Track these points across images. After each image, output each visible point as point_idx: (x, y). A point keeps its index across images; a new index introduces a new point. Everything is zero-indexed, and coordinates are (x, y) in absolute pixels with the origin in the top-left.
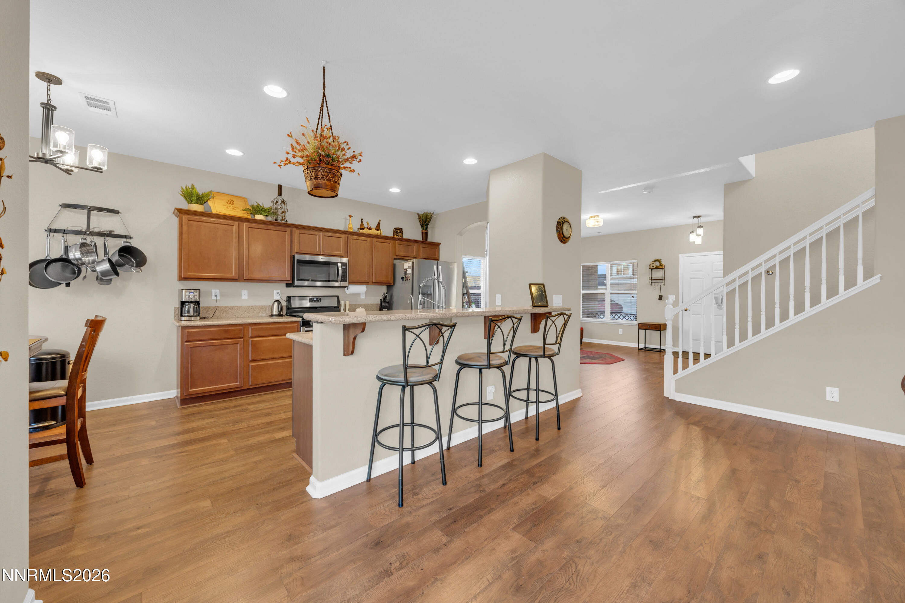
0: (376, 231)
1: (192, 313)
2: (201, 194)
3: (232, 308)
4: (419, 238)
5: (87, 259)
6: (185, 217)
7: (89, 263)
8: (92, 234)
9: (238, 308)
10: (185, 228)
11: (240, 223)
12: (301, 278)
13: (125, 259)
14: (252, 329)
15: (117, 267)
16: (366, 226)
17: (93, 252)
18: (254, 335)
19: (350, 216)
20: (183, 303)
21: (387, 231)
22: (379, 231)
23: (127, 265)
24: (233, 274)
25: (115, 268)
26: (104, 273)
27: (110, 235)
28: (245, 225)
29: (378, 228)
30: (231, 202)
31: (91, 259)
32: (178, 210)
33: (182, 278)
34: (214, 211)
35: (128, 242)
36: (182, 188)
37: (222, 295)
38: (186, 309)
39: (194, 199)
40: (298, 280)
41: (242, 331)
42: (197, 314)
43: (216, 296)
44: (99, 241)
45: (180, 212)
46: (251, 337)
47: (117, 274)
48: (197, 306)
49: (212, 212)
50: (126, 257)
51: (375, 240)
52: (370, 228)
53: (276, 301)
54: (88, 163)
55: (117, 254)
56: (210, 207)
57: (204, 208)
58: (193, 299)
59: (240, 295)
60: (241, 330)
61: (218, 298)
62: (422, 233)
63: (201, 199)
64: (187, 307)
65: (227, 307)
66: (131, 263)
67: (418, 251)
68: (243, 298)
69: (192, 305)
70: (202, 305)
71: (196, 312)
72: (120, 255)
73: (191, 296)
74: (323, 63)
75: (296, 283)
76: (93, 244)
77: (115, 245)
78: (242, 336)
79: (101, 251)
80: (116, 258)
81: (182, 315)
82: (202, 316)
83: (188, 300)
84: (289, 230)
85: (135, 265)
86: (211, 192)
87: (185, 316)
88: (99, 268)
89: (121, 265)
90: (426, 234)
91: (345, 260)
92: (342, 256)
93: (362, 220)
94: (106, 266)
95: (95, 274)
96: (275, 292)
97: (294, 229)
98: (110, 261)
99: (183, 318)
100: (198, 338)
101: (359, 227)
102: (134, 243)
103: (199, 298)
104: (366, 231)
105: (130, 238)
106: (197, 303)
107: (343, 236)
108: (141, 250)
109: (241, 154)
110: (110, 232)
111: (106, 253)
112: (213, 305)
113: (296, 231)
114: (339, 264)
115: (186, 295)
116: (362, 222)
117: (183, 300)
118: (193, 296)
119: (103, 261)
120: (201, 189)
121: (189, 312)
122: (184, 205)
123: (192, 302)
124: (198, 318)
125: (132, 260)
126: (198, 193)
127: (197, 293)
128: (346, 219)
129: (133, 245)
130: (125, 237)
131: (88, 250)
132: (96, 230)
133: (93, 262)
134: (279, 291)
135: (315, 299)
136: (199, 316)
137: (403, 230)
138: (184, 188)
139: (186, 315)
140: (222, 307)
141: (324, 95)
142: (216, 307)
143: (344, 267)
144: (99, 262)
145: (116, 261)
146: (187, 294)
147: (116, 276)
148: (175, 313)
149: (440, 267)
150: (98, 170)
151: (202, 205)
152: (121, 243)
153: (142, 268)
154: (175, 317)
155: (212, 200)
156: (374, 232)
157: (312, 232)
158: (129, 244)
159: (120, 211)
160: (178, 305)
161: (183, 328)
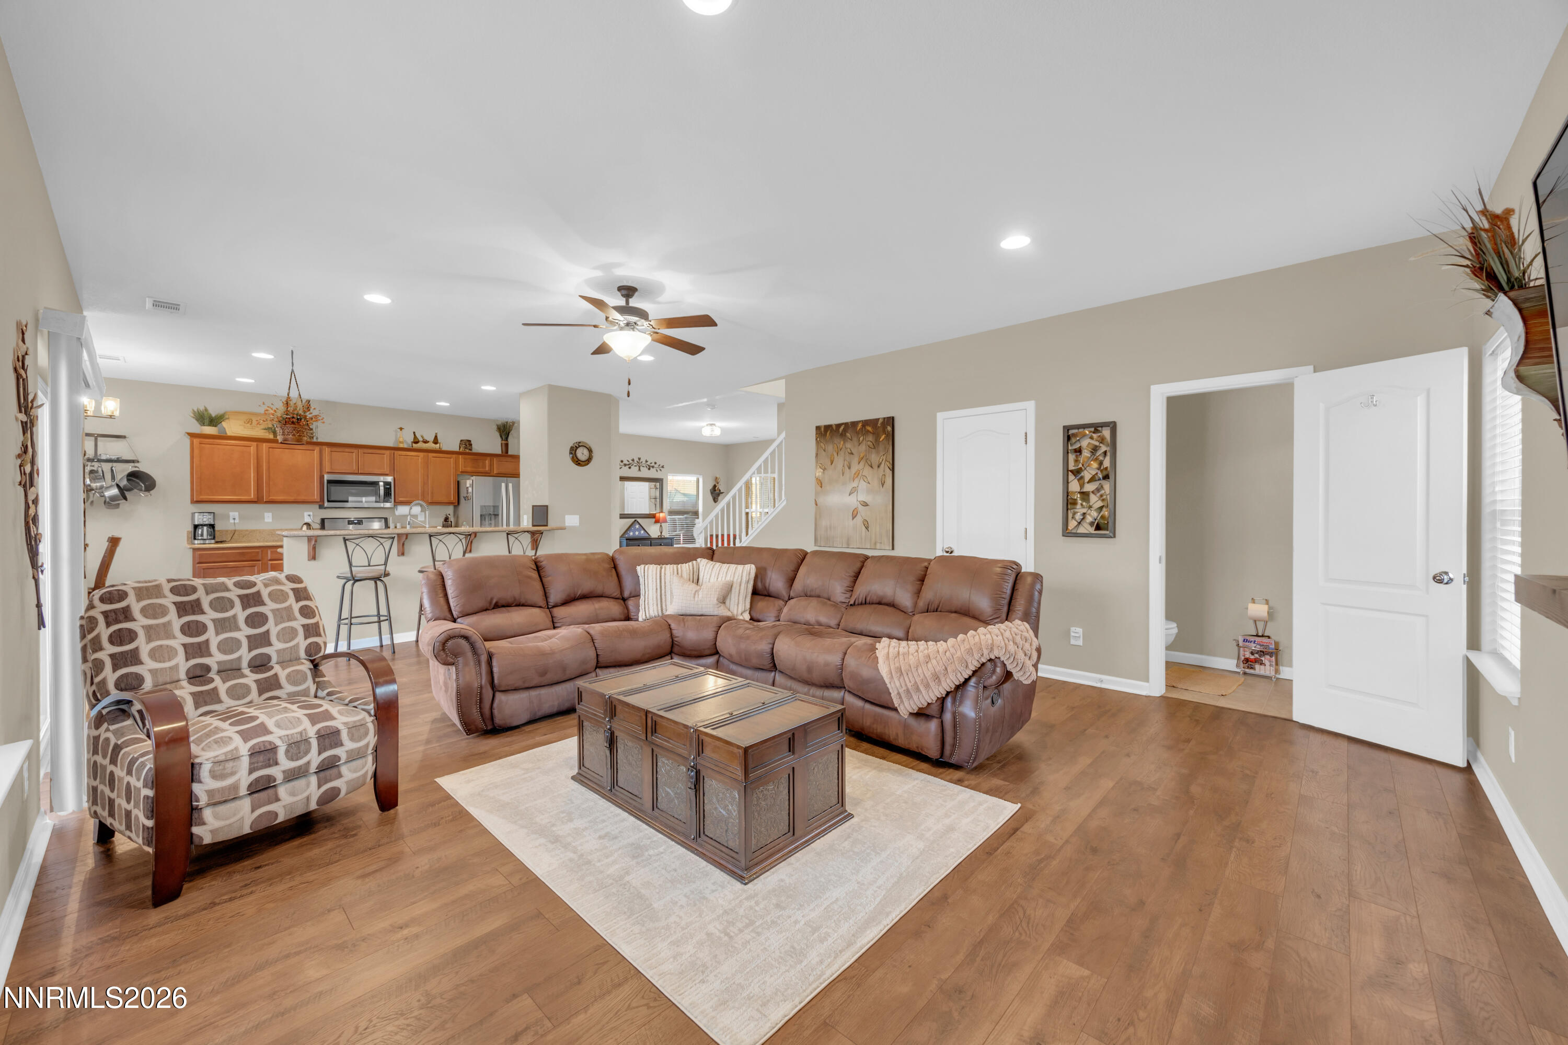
0: (434, 445)
1: (205, 536)
2: (213, 416)
3: (254, 531)
4: (498, 450)
5: (95, 484)
6: (196, 441)
7: (97, 489)
8: (99, 461)
9: (260, 532)
10: (196, 452)
11: (259, 443)
12: (332, 499)
13: (133, 483)
14: (271, 552)
15: (125, 492)
16: (421, 439)
17: (101, 478)
18: (273, 558)
19: (401, 429)
20: (196, 527)
21: (450, 443)
22: (438, 445)
23: (135, 490)
24: (251, 496)
25: (123, 492)
26: (113, 498)
27: (118, 461)
28: (265, 446)
29: (436, 441)
30: (250, 421)
31: (98, 484)
32: (189, 434)
33: (194, 502)
34: (229, 433)
35: (136, 467)
36: (193, 410)
37: (240, 518)
38: (200, 533)
39: (207, 421)
40: (329, 501)
41: (260, 553)
42: (212, 537)
43: (234, 519)
44: (106, 467)
45: (192, 435)
46: (270, 560)
47: (125, 498)
48: (212, 530)
49: (226, 434)
50: (133, 481)
51: (431, 455)
52: (426, 442)
53: (305, 524)
54: (103, 412)
55: (126, 479)
56: (225, 428)
57: (219, 431)
58: (207, 523)
59: (264, 518)
60: (258, 552)
61: (237, 521)
62: (502, 444)
63: (214, 421)
64: (200, 530)
65: (247, 530)
66: (139, 487)
67: (491, 465)
68: (266, 520)
69: (205, 528)
70: (217, 528)
71: (210, 536)
72: (128, 480)
73: (205, 520)
74: (291, 348)
75: (326, 504)
76: (100, 469)
77: (122, 471)
78: (260, 558)
79: (108, 476)
80: (124, 483)
81: (195, 539)
82: (217, 539)
83: (201, 523)
84: (317, 449)
85: (143, 489)
86: (225, 413)
87: (198, 539)
88: (108, 494)
89: (129, 490)
90: (507, 445)
91: (389, 479)
92: (387, 475)
93: (414, 433)
94: (115, 491)
95: (103, 499)
96: (306, 514)
97: (324, 447)
98: (118, 486)
99: (196, 542)
100: (211, 560)
101: (412, 440)
102: (143, 467)
103: (214, 521)
104: (421, 445)
105: (138, 462)
106: (212, 526)
107: (388, 452)
108: (148, 473)
109: (253, 381)
110: (118, 458)
111: (113, 478)
112: (232, 528)
113: (327, 450)
114: (381, 484)
115: (199, 519)
116: (415, 435)
117: (196, 523)
118: (207, 519)
119: (111, 486)
120: (213, 412)
121: (202, 535)
122: (197, 428)
123: (205, 525)
124: (213, 541)
125: (141, 484)
126: (211, 415)
127: (211, 516)
128: (396, 431)
129: (142, 469)
130: (133, 461)
131: (96, 476)
132: (104, 457)
133: (102, 487)
134: (311, 513)
135: (356, 521)
136: (214, 538)
137: (472, 442)
138: (196, 410)
139: (200, 538)
140: (242, 531)
141: (293, 371)
142: (231, 531)
143: (388, 487)
144: (108, 488)
145: (125, 486)
146: (200, 517)
147: (124, 501)
148: (188, 537)
149: (510, 485)
150: (111, 417)
151: (215, 426)
152: (130, 468)
153: (151, 492)
154: (188, 540)
155: (227, 421)
156: (431, 446)
157: (347, 450)
158: (137, 469)
159: (127, 436)
160: (191, 529)
161: (195, 550)
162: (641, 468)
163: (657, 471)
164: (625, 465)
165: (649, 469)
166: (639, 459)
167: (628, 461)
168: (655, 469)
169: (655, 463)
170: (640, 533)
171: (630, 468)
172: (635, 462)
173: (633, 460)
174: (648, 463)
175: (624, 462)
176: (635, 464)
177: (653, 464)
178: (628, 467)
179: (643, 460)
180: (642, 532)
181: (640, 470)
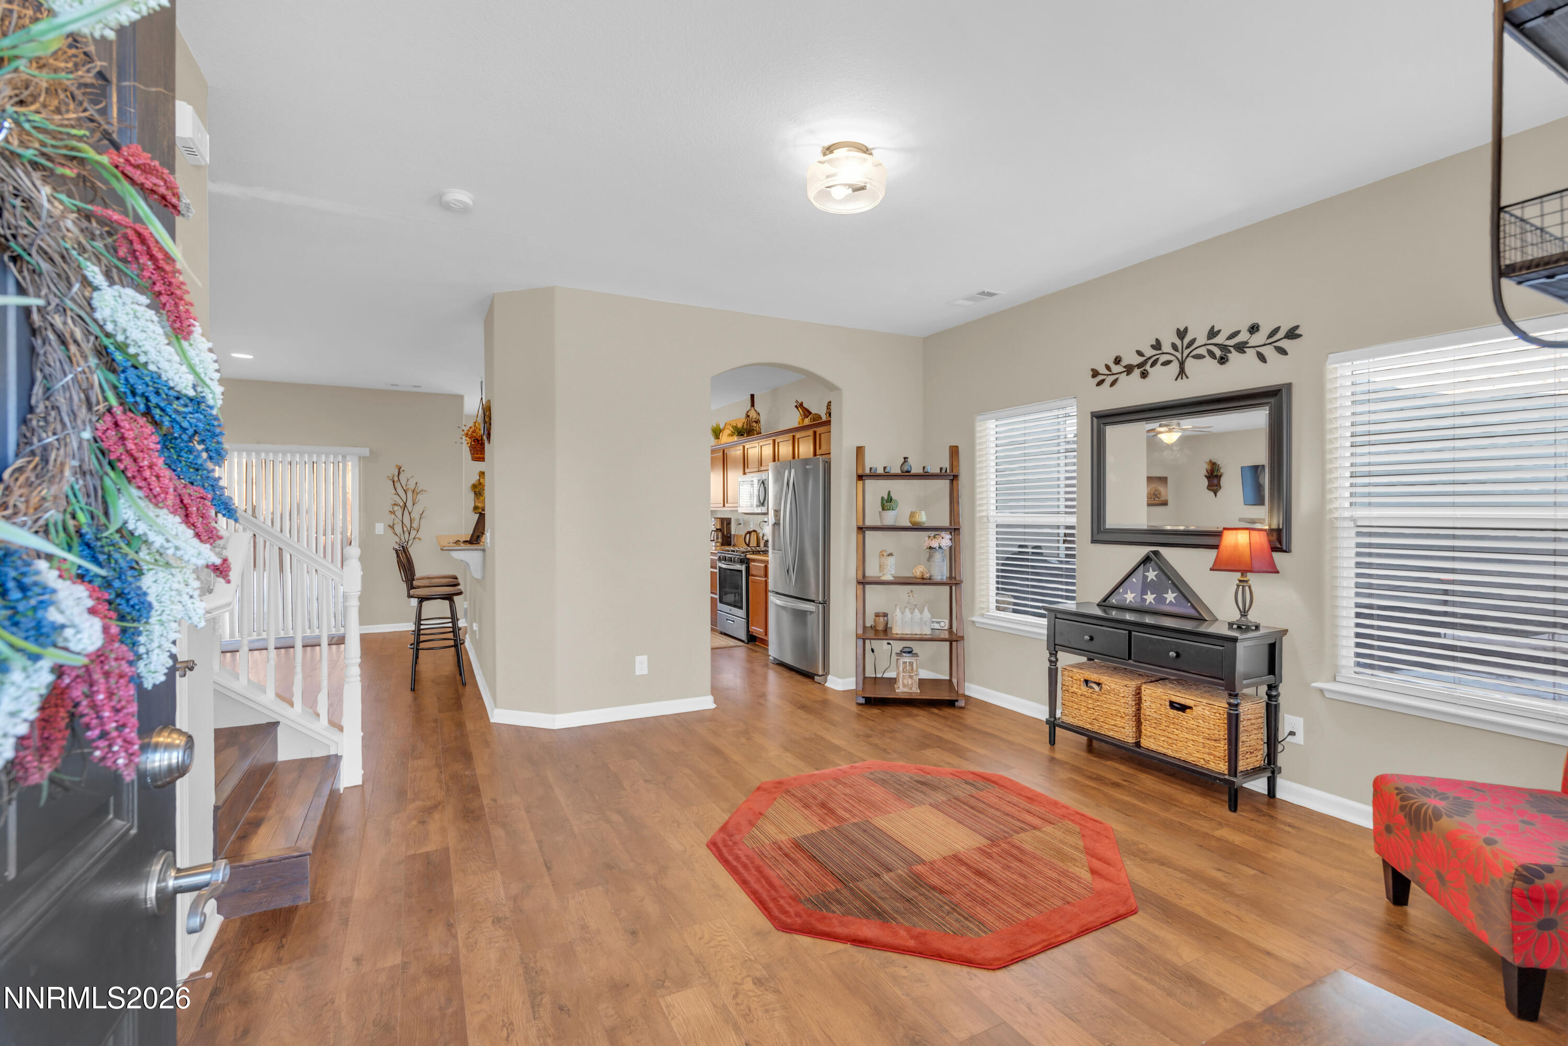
162: (1190, 364)
163: (1262, 358)
164: (1129, 369)
165: (1223, 360)
166: (1181, 334)
167: (1140, 353)
168: (1251, 353)
169: (1254, 329)
170: (1160, 599)
171: (1144, 375)
172: (1166, 347)
173: (1157, 346)
174: (1219, 339)
175: (1124, 363)
176: (1164, 358)
177: (1243, 337)
178: (1137, 372)
179: (1198, 333)
180: (1170, 596)
181: (1182, 372)
